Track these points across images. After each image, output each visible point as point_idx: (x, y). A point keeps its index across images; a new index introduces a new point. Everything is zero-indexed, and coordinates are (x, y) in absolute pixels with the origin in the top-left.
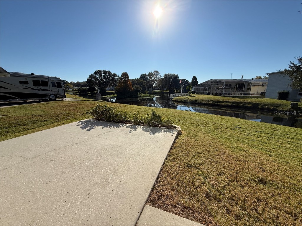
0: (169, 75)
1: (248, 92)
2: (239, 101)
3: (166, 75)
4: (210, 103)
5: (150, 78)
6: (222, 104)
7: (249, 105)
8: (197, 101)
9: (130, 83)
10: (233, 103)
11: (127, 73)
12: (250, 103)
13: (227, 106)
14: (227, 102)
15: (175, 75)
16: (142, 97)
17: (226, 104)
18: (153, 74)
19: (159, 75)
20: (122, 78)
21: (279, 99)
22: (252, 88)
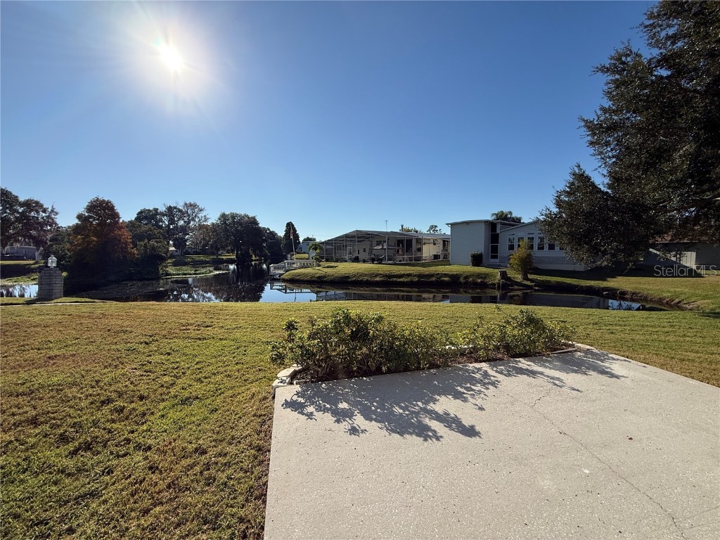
0: (233, 216)
1: (418, 254)
2: (427, 273)
3: (223, 216)
4: (378, 279)
5: (172, 221)
6: (401, 280)
7: (445, 279)
8: (348, 277)
9: (127, 235)
10: (420, 276)
11: (108, 202)
12: (446, 275)
13: (411, 284)
14: (409, 275)
15: (248, 218)
16: (174, 275)
17: (408, 279)
18: (180, 211)
19: (200, 215)
20: (91, 217)
21: (474, 265)
22: (425, 248)
